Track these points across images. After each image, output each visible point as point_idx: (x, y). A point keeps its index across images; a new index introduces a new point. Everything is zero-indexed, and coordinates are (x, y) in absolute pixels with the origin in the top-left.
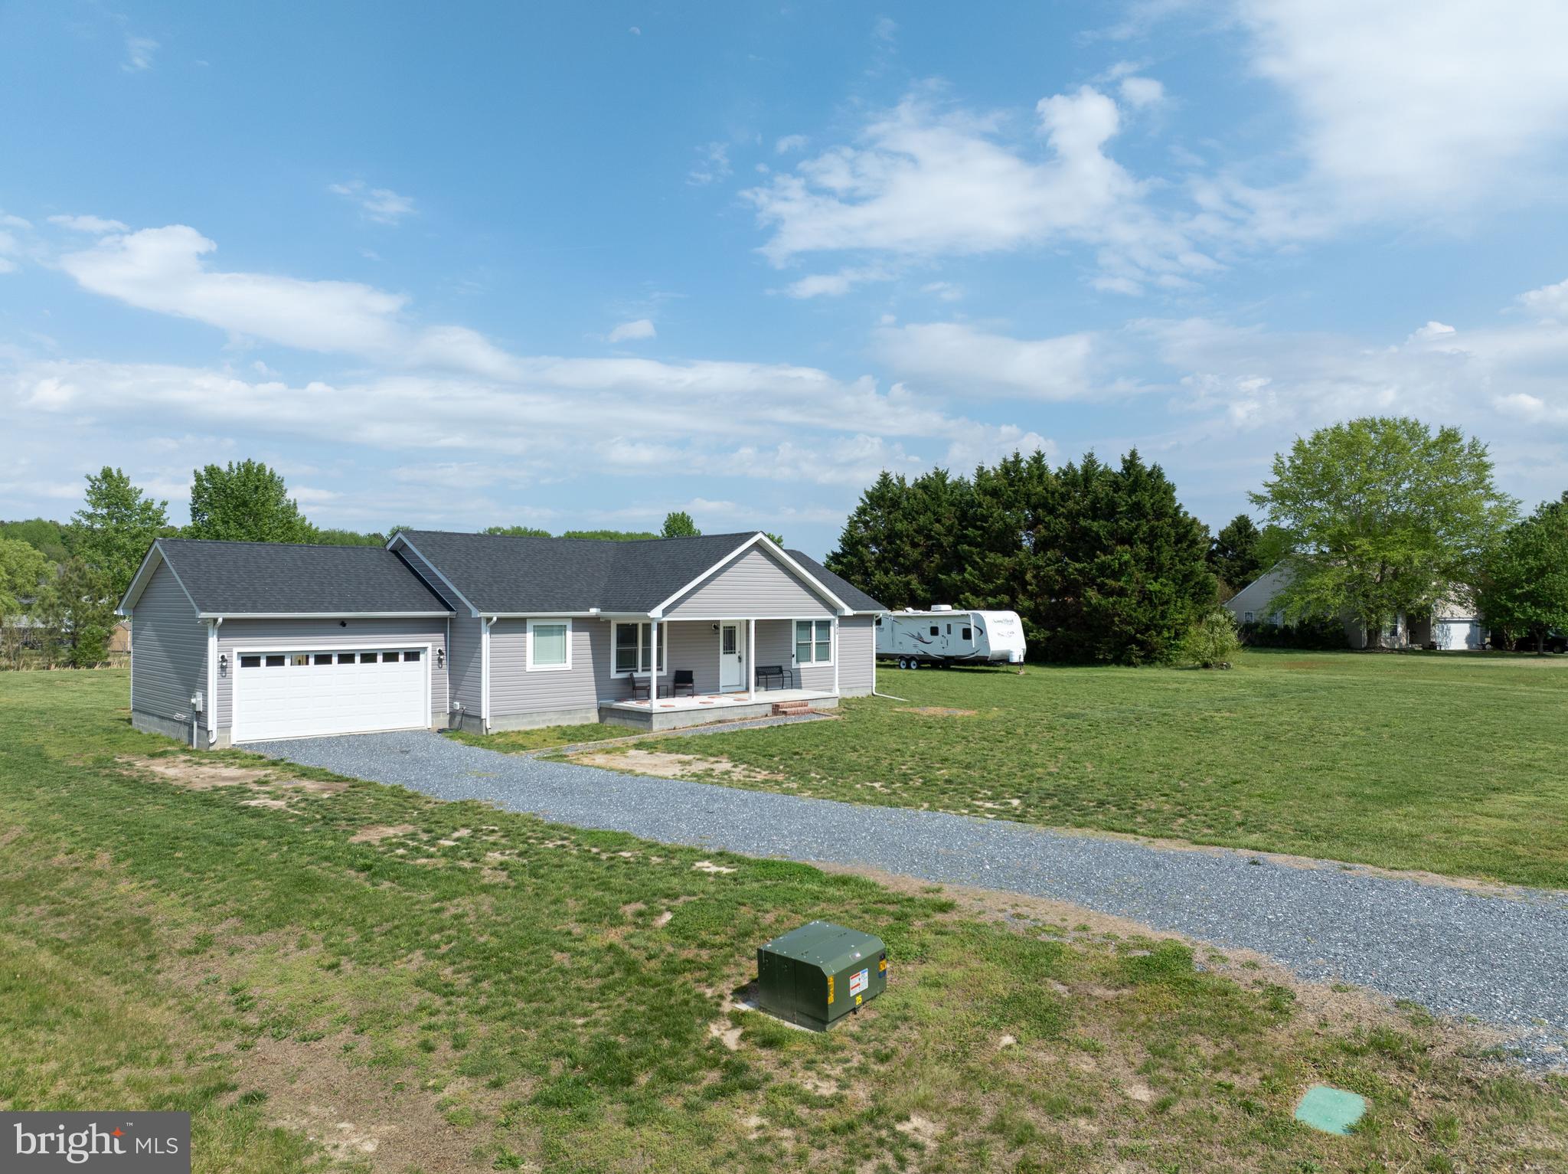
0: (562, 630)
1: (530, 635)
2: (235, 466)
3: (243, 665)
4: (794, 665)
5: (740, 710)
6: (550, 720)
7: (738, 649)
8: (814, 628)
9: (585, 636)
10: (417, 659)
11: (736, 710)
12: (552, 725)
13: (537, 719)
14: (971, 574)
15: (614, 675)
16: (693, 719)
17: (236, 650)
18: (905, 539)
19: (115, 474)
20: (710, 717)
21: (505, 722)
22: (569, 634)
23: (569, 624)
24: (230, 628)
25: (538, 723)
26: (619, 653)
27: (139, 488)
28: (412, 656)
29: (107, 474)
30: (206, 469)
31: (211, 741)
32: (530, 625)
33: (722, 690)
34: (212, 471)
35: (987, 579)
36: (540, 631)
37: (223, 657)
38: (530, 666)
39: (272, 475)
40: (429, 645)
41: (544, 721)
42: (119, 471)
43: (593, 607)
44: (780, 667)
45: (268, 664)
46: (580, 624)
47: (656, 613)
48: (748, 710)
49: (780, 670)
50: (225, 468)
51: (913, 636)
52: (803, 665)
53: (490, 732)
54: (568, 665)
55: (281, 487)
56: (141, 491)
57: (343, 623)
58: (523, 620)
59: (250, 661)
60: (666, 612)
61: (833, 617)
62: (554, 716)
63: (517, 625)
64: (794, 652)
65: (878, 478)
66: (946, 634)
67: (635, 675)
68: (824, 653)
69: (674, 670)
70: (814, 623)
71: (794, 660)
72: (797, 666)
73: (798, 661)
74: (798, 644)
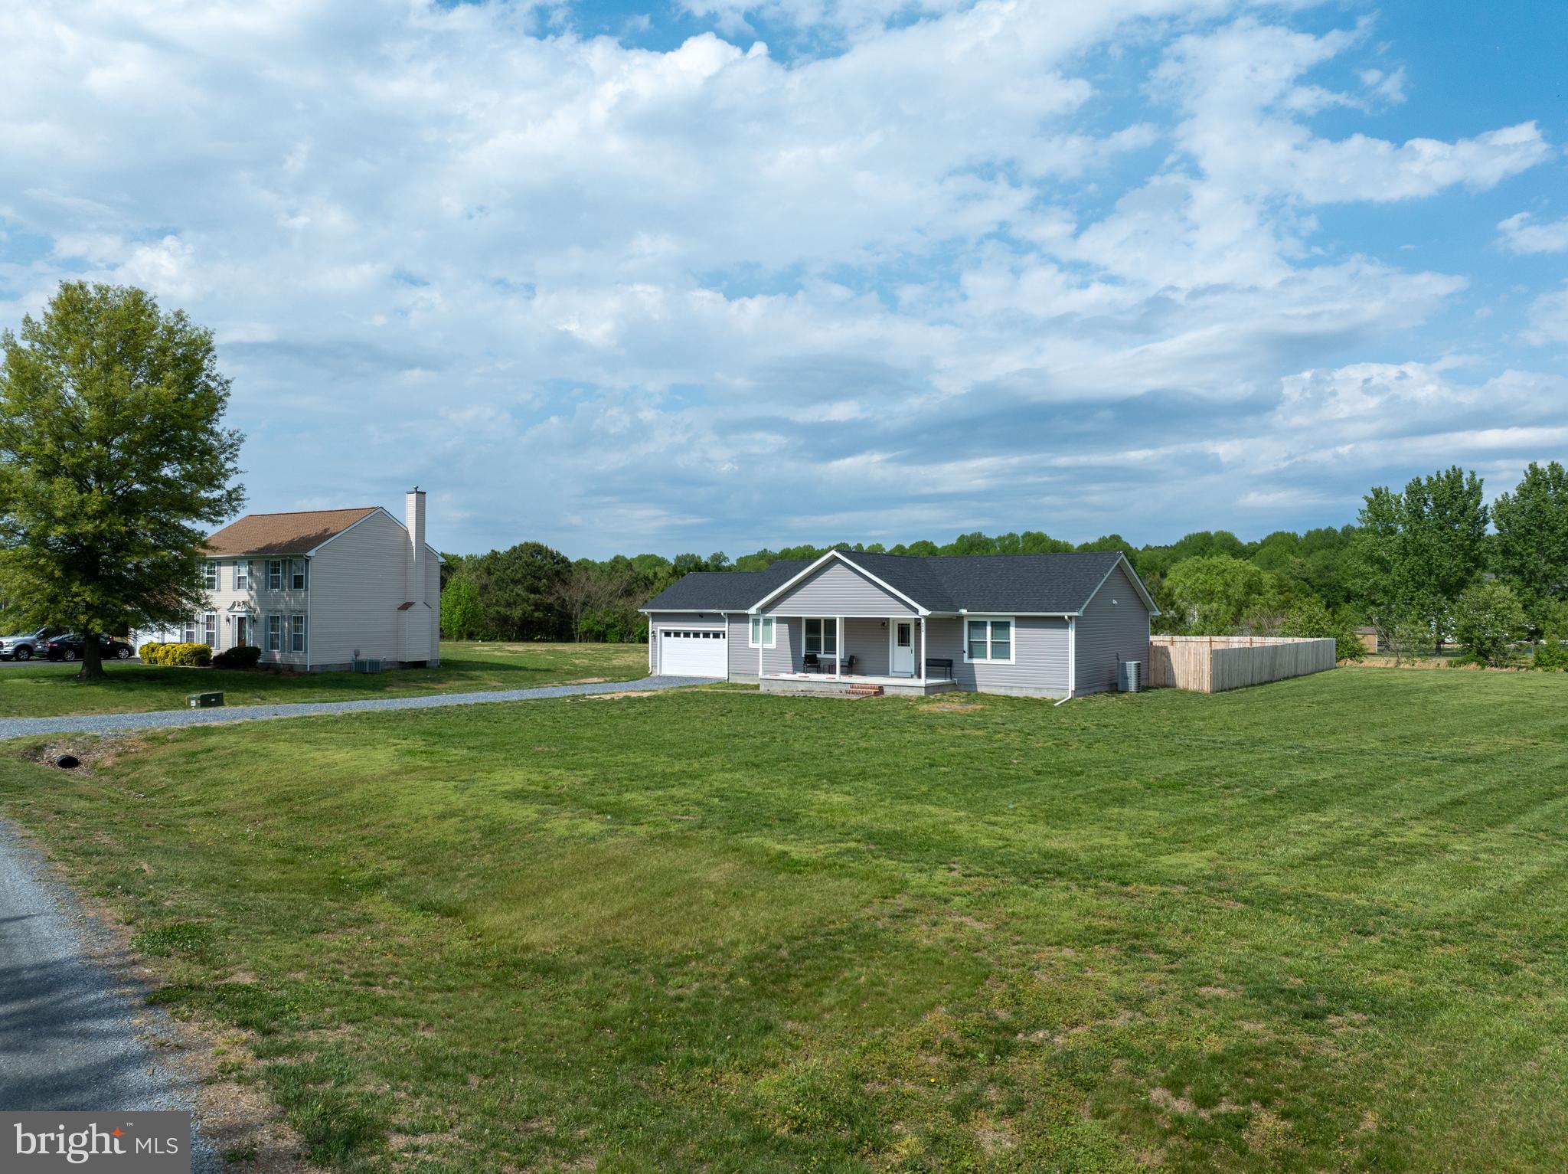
0: (770, 622)
1: (750, 625)
3: (664, 635)
4: (966, 660)
7: (912, 643)
8: (989, 628)
9: (785, 627)
15: (804, 654)
17: (660, 628)
21: (737, 677)
22: (774, 625)
24: (653, 617)
26: (807, 639)
31: (650, 672)
32: (748, 619)
36: (756, 622)
37: (654, 631)
38: (751, 644)
44: (951, 661)
45: (674, 636)
48: (834, 686)
49: (950, 663)
52: (975, 661)
54: (774, 645)
57: (701, 615)
58: (745, 615)
59: (668, 634)
60: (765, 610)
63: (744, 618)
64: (966, 648)
67: (818, 656)
68: (1001, 649)
69: (850, 655)
70: (989, 623)
71: (966, 655)
72: (969, 662)
73: (971, 656)
74: (970, 642)
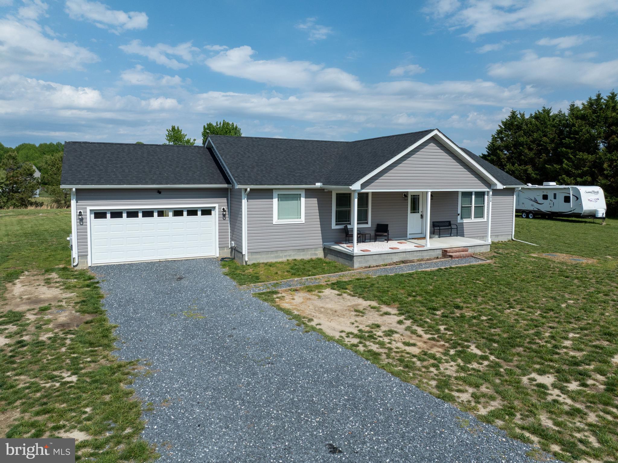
0: (297, 197)
1: (275, 201)
2: (219, 123)
3: (96, 217)
4: (459, 220)
5: (419, 254)
6: (290, 256)
7: (420, 210)
8: (473, 197)
9: (314, 202)
10: (210, 214)
11: (415, 254)
12: (290, 258)
13: (281, 255)
14: (567, 164)
15: (334, 226)
16: (384, 260)
17: (89, 208)
18: (525, 146)
19: (176, 128)
20: (396, 259)
21: (258, 256)
22: (303, 200)
23: (303, 193)
24: (82, 194)
25: (281, 257)
26: (337, 212)
27: (185, 134)
28: (207, 212)
29: (173, 128)
30: (207, 125)
31: (75, 264)
32: (275, 194)
33: (409, 236)
34: (210, 125)
35: (577, 167)
36: (282, 198)
37: (80, 212)
38: (275, 220)
39: (236, 127)
40: (217, 205)
41: (285, 256)
42: (178, 128)
43: (318, 182)
44: (450, 222)
45: (112, 217)
46: (310, 193)
47: (356, 186)
48: (425, 254)
49: (449, 224)
50: (215, 124)
51: (531, 200)
52: (465, 221)
53: (248, 263)
54: (303, 220)
55: (240, 132)
56: (186, 135)
57: (159, 191)
58: (271, 190)
59: (100, 215)
60: (363, 186)
61: (488, 190)
62: (292, 253)
63: (268, 194)
64: (459, 212)
65: (510, 114)
66: (553, 199)
68: (480, 212)
69: (376, 224)
70: (474, 193)
71: (459, 217)
72: (461, 222)
73: (462, 218)
74: (462, 207)
